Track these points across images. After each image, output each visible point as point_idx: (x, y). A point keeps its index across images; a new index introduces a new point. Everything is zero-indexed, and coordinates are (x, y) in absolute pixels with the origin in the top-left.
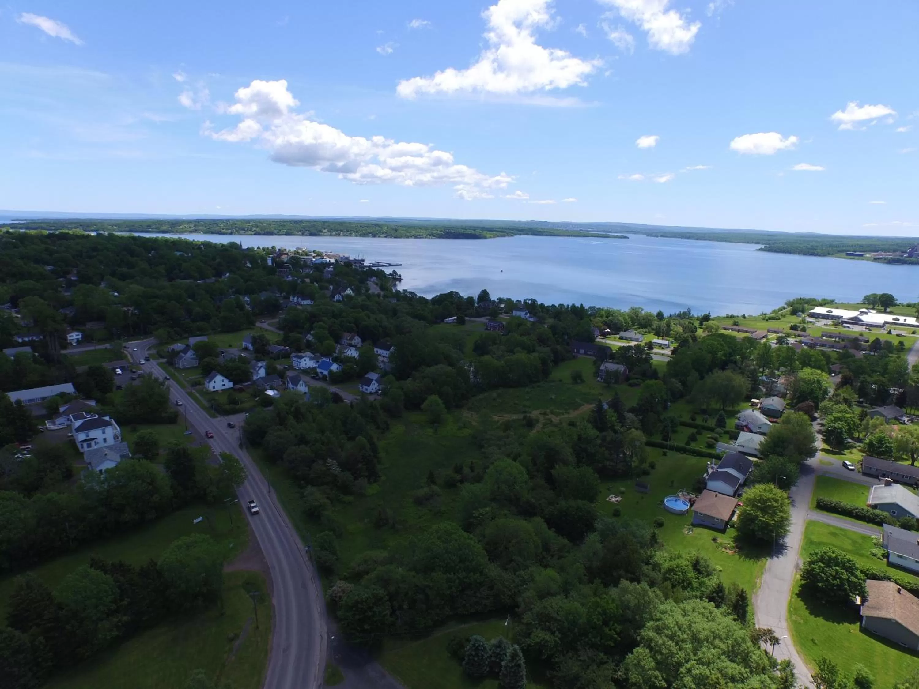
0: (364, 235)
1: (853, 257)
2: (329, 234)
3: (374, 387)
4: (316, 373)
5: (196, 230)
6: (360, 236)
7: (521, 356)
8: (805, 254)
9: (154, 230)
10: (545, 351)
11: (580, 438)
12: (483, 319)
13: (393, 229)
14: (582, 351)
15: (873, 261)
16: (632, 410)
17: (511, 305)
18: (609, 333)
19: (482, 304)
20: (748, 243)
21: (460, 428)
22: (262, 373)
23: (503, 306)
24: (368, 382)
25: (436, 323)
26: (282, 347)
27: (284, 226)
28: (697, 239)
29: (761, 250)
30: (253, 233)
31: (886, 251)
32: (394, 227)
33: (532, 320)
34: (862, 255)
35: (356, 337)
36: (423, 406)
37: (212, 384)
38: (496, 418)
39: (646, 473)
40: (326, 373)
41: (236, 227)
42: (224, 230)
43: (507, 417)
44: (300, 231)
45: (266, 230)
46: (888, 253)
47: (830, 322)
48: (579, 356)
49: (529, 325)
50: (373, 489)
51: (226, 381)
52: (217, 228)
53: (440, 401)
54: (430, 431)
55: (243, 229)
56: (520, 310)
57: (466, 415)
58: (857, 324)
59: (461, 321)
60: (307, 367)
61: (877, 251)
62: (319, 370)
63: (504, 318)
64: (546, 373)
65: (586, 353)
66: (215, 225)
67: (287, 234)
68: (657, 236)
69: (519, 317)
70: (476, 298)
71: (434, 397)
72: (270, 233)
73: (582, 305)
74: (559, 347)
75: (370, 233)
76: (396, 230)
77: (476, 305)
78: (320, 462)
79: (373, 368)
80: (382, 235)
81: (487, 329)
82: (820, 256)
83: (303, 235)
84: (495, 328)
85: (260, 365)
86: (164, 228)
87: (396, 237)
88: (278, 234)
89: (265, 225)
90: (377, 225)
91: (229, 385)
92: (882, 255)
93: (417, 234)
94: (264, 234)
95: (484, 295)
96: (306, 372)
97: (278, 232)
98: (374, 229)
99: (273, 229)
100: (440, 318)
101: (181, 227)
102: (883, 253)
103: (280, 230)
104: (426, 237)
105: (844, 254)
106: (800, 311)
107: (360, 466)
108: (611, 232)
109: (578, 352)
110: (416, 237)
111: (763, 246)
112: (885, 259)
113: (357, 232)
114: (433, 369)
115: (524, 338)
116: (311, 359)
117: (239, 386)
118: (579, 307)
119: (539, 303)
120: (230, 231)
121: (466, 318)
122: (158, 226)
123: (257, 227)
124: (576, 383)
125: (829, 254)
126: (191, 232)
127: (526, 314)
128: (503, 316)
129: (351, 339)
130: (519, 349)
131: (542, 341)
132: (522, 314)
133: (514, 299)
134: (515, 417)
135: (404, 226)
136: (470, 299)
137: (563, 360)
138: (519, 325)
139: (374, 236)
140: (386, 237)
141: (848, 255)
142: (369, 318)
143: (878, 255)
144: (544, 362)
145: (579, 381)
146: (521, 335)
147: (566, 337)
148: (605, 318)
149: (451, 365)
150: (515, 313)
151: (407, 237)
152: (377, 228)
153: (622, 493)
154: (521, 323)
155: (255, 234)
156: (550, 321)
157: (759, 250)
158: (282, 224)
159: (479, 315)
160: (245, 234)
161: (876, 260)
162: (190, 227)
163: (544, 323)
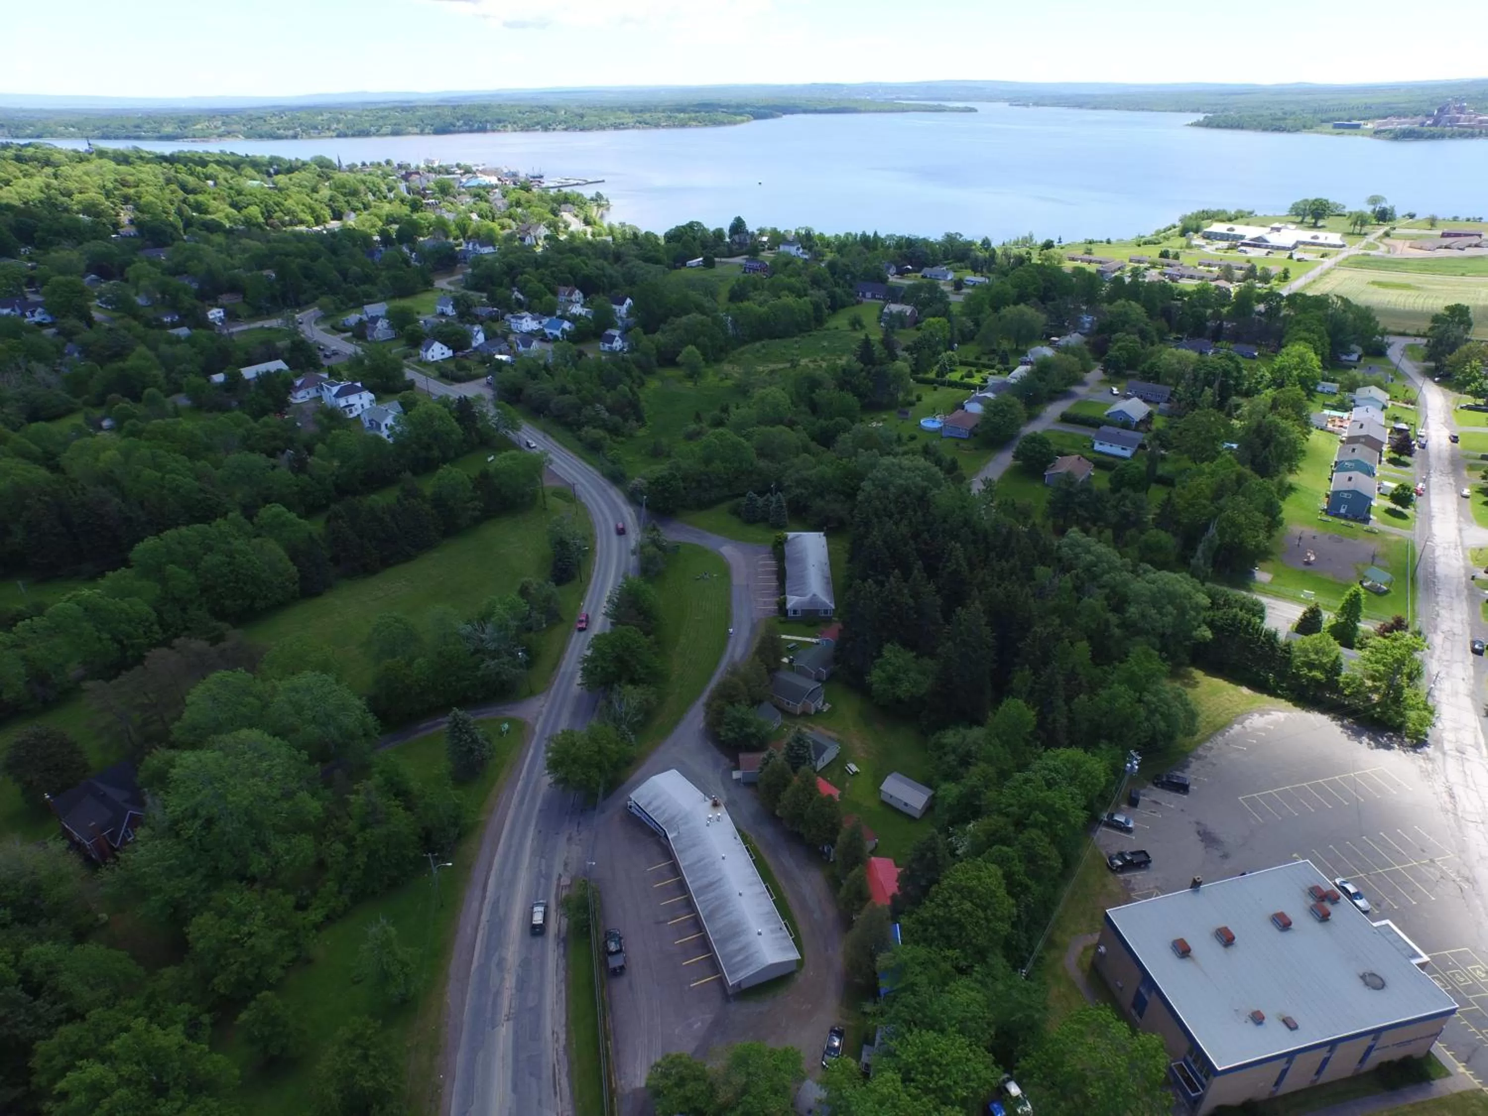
0: (527, 128)
1: (1341, 130)
2: (467, 128)
3: (618, 344)
4: (545, 335)
5: (229, 133)
6: (522, 130)
7: (789, 300)
8: (1265, 129)
9: (150, 134)
10: (818, 294)
11: (844, 371)
12: (739, 260)
13: (577, 115)
14: (869, 295)
15: (1371, 136)
16: (906, 349)
17: (778, 238)
18: (908, 271)
19: (736, 237)
20: (1180, 111)
21: (722, 380)
22: (481, 338)
23: (765, 239)
24: (611, 339)
25: (676, 268)
26: (490, 309)
27: (386, 117)
28: (1095, 108)
29: (1198, 124)
30: (335, 134)
31: (1399, 115)
32: (576, 111)
33: (806, 257)
34: (1357, 127)
35: (577, 291)
36: (678, 359)
37: (430, 354)
38: (761, 369)
39: (912, 404)
40: (558, 333)
41: (301, 125)
42: (281, 131)
43: (772, 366)
44: (416, 126)
45: (355, 128)
46: (1403, 120)
47: (1225, 244)
48: (864, 300)
49: (800, 263)
50: (641, 433)
51: (445, 349)
52: (266, 128)
53: (698, 352)
54: (689, 384)
55: (316, 128)
56: (790, 243)
57: (726, 367)
58: (1259, 246)
59: (709, 263)
60: (529, 329)
61: (1385, 118)
62: (547, 331)
63: (767, 256)
64: (819, 321)
65: (873, 297)
66: (262, 122)
67: (396, 133)
68: (1027, 105)
69: (789, 253)
70: (726, 231)
71: (691, 348)
72: (364, 133)
73: (876, 234)
74: (838, 290)
75: (538, 123)
76: (582, 116)
77: (728, 240)
78: (589, 407)
79: (613, 325)
80: (560, 127)
81: (745, 272)
82: (1289, 131)
83: (422, 133)
84: (755, 270)
85: (476, 329)
86: (168, 129)
87: (582, 130)
88: (378, 133)
89: (350, 117)
90: (547, 108)
91: (449, 353)
92: (1392, 123)
93: (618, 121)
94: (353, 136)
95: (738, 226)
96: (531, 334)
97: (378, 131)
98: (543, 117)
99: (367, 125)
100: (680, 261)
101: (198, 127)
102: (1394, 120)
103: (381, 127)
104: (633, 127)
105: (1331, 125)
106: (1192, 230)
107: (627, 410)
108: (949, 100)
109: (864, 296)
110: (617, 127)
111: (1200, 117)
112: (1391, 131)
113: (515, 123)
114: (684, 319)
115: (793, 280)
116: (533, 319)
117: (460, 354)
118: (872, 235)
119: (817, 233)
120: (291, 132)
121: (717, 259)
122: (154, 125)
123: (338, 121)
124: (855, 329)
125: (1304, 127)
126: (220, 136)
127: (798, 249)
128: (764, 254)
129: (570, 294)
130: (786, 292)
131: (816, 282)
132: (793, 250)
133: (781, 229)
134: (781, 366)
135: (594, 108)
136: (719, 234)
137: (843, 306)
138: (787, 264)
139: (546, 129)
140: (566, 129)
141: (1336, 126)
142: (586, 265)
143: (1385, 124)
144: (817, 307)
145: (857, 327)
146: (790, 276)
147: (848, 277)
148: (905, 250)
149: (703, 313)
150: (782, 248)
151: (602, 128)
152: (548, 113)
153: (884, 420)
154: (788, 262)
155: (338, 136)
156: (829, 256)
157: (1192, 125)
158: (381, 114)
159: (732, 255)
160: (320, 136)
161: (1377, 133)
162: (216, 127)
163: (822, 261)
